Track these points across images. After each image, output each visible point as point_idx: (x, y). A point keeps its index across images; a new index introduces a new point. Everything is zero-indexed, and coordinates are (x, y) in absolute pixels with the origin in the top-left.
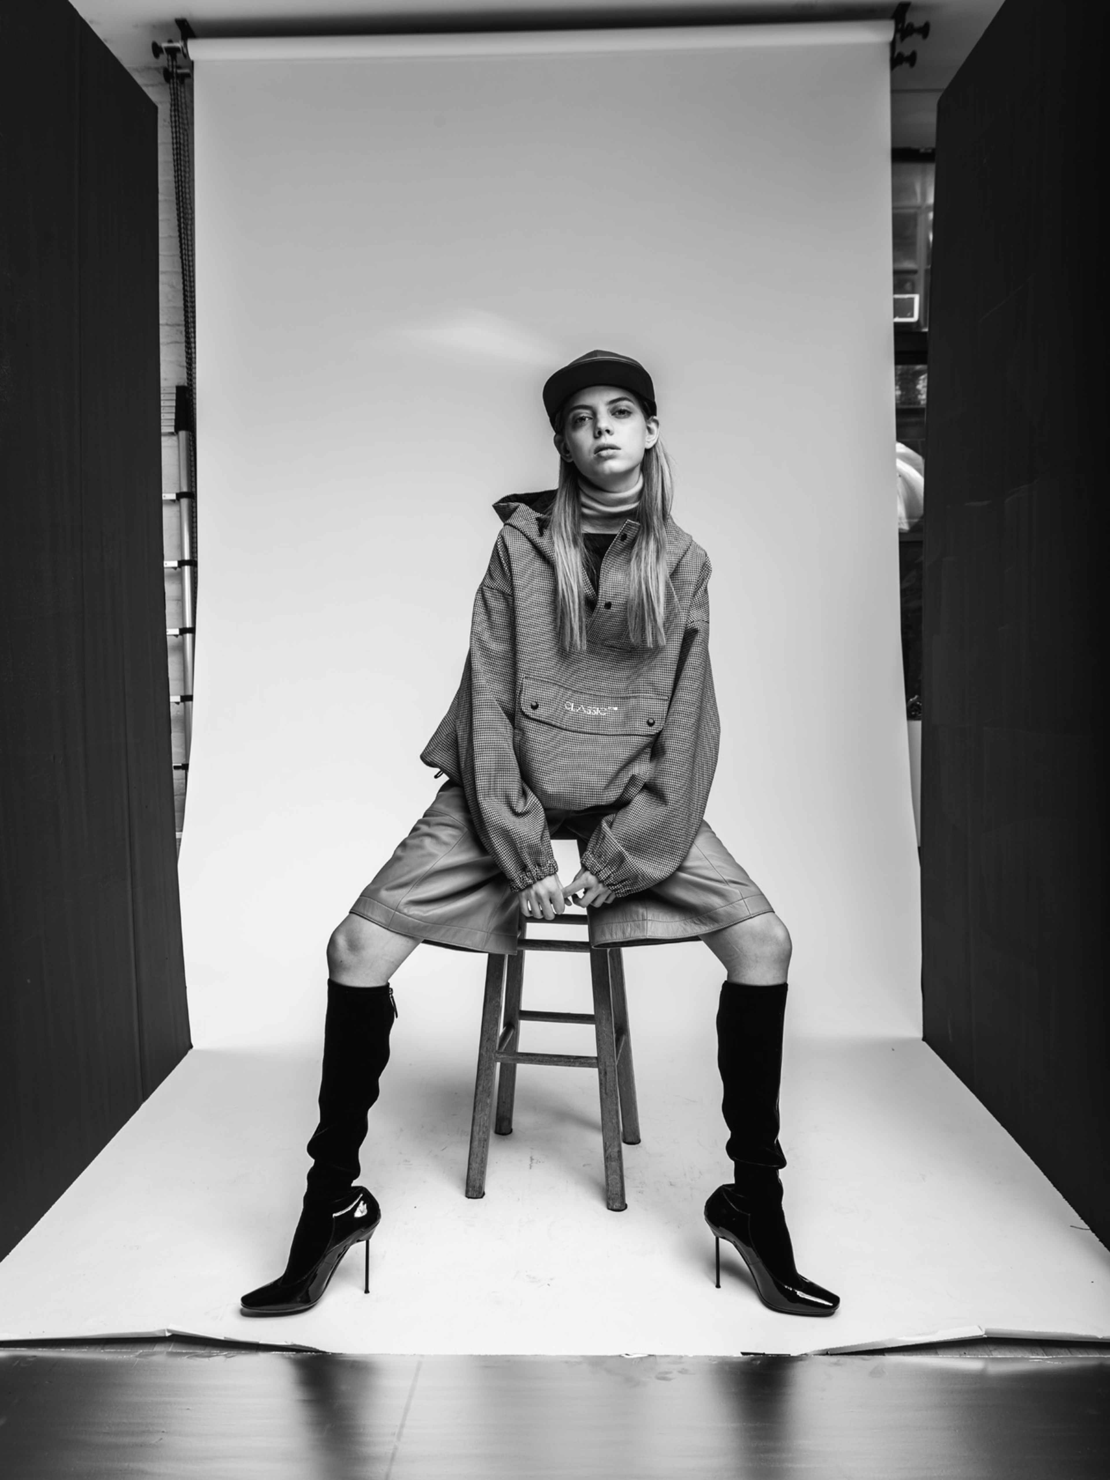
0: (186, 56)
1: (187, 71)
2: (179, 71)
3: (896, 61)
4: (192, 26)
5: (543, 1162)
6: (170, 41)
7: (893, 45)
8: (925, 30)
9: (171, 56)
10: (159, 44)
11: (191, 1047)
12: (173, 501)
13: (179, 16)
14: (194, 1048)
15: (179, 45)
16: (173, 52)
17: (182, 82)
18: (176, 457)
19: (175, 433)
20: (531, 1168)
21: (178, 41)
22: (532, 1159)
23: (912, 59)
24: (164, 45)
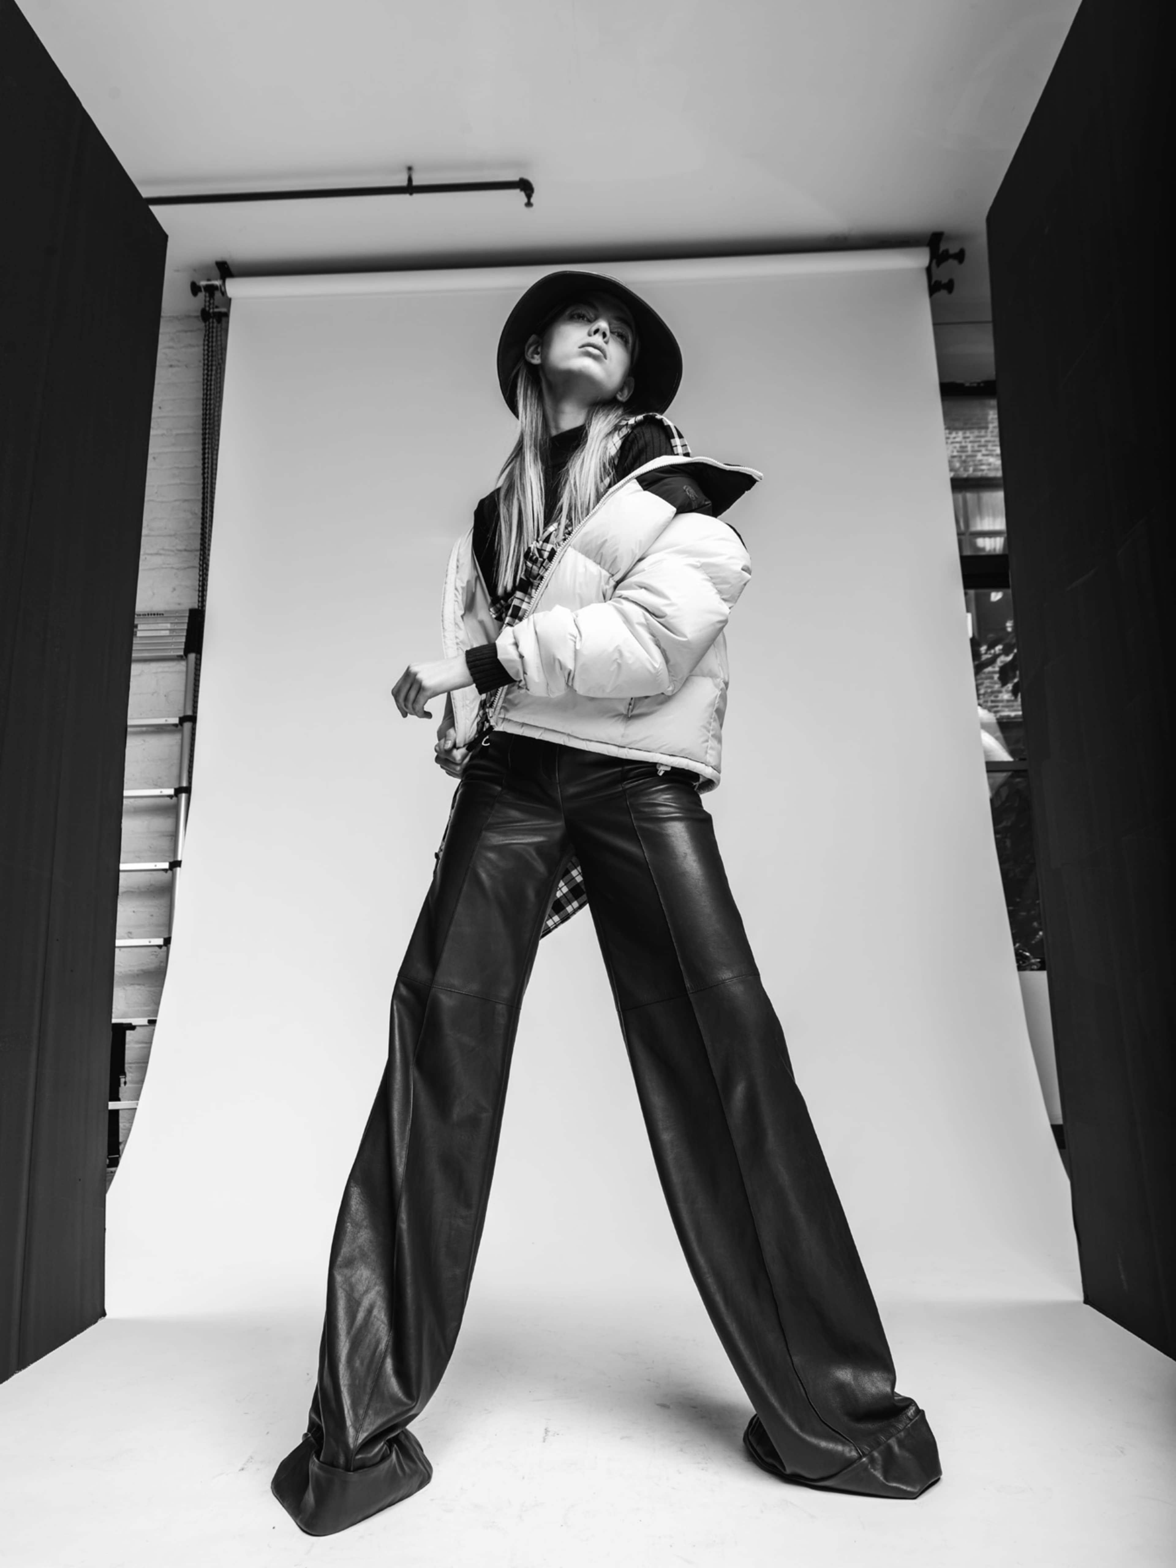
0: (224, 293)
1: (224, 310)
2: (216, 310)
3: (934, 288)
4: (231, 267)
5: (562, 1435)
6: (209, 280)
7: (929, 270)
8: (960, 256)
9: (209, 294)
10: (198, 284)
11: (104, 1314)
12: (175, 725)
13: (219, 259)
14: (107, 1317)
15: (217, 283)
16: (211, 290)
17: (219, 322)
18: (183, 682)
19: (184, 657)
20: (544, 1441)
21: (216, 279)
22: (547, 1431)
23: (949, 286)
24: (203, 283)
